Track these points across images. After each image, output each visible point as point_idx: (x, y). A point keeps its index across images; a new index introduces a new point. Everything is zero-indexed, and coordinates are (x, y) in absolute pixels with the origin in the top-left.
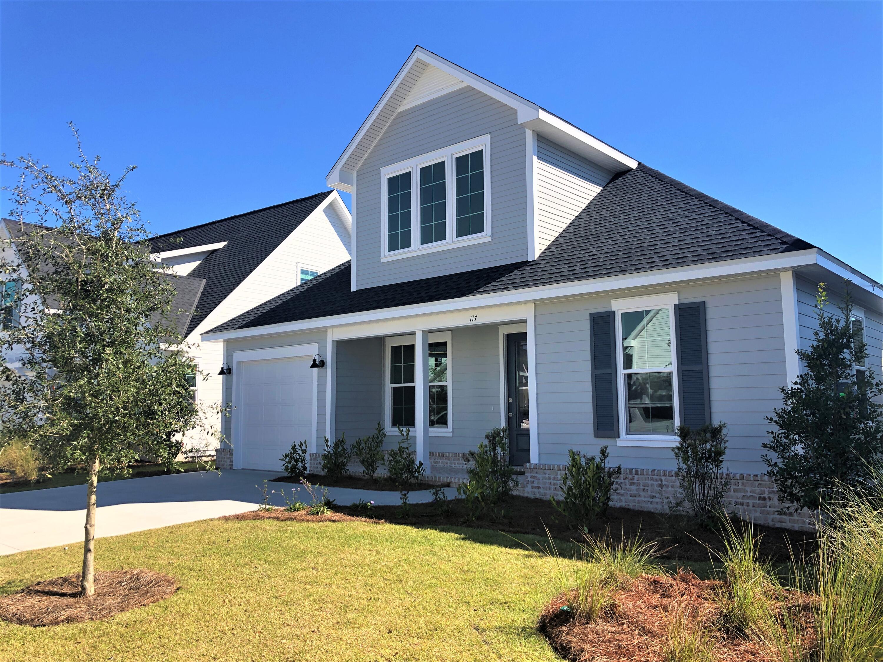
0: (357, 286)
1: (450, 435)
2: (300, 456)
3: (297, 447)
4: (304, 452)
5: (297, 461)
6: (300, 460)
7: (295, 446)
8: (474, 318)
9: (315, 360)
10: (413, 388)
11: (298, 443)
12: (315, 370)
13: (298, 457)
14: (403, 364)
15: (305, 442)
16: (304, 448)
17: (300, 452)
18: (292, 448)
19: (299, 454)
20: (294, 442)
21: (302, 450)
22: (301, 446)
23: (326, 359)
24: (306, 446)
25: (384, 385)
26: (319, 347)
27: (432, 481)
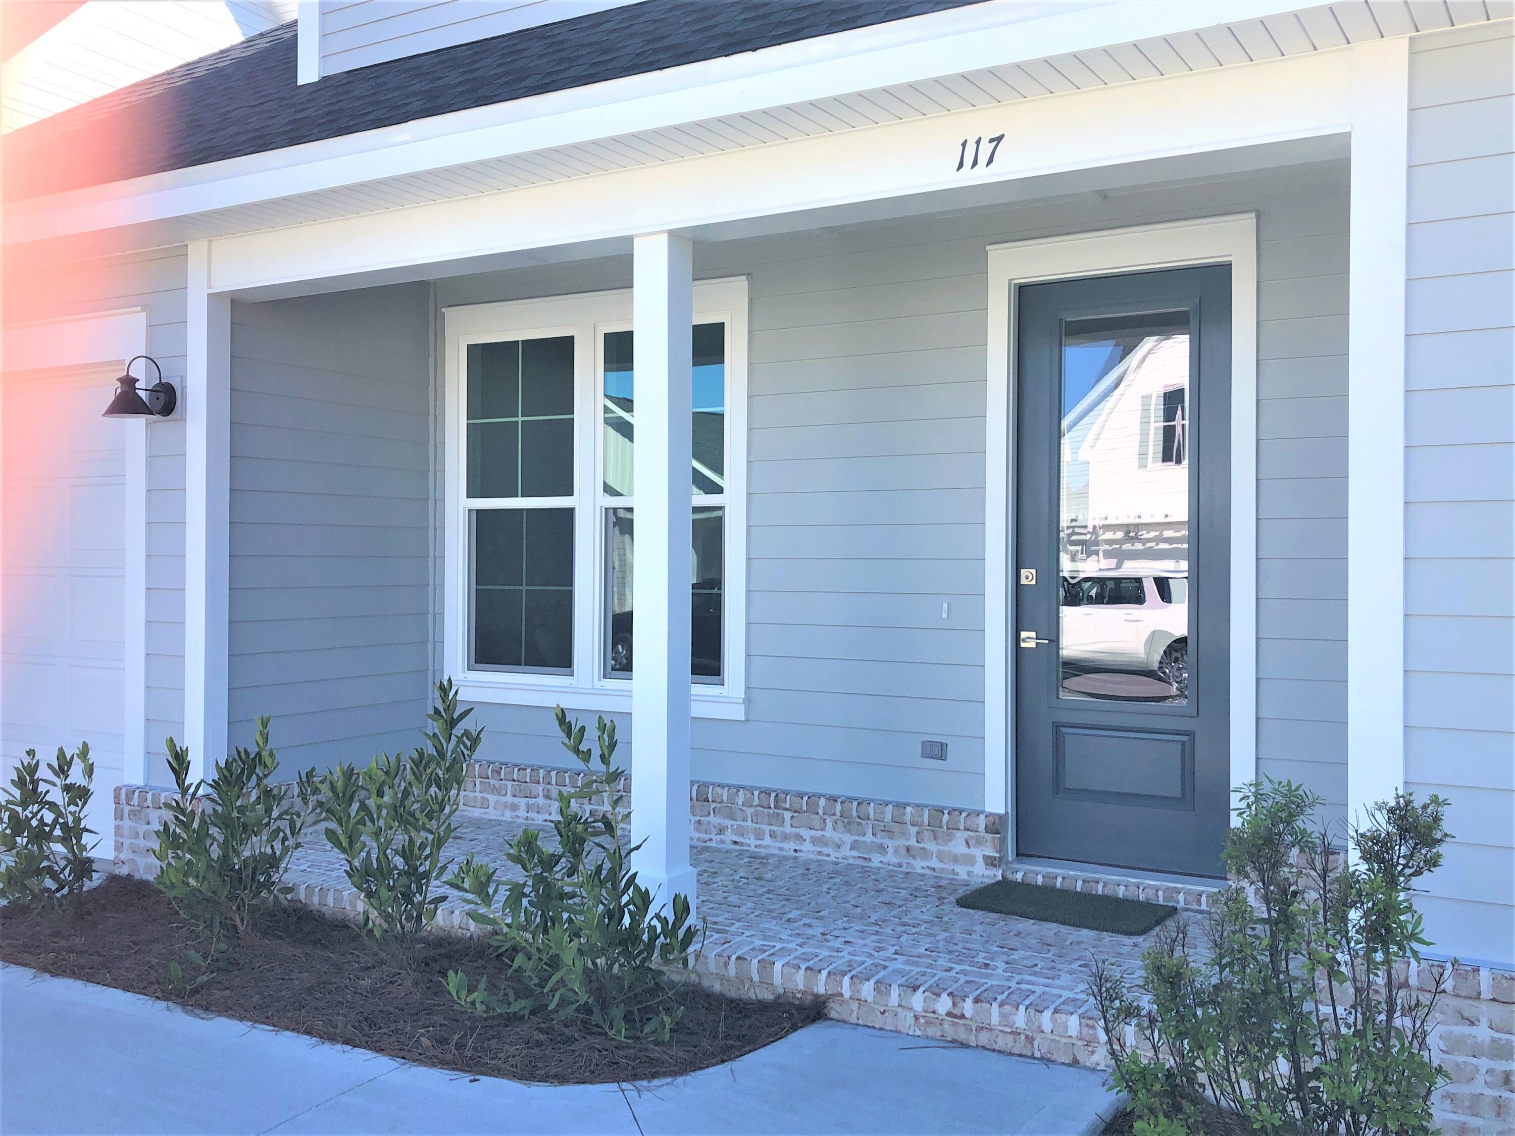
0: (323, 58)
1: (739, 713)
2: (59, 815)
3: (43, 772)
4: (79, 794)
5: (41, 835)
6: (58, 832)
7: (32, 769)
8: (986, 149)
9: (129, 382)
10: (569, 513)
11: (47, 756)
12: (137, 424)
13: (49, 817)
14: (520, 419)
15: (84, 752)
16: (76, 776)
17: (56, 796)
18: (20, 783)
19: (53, 806)
20: (32, 753)
21: (68, 788)
22: (63, 767)
23: (183, 379)
24: (89, 771)
25: (440, 501)
26: (150, 326)
27: (723, 978)
